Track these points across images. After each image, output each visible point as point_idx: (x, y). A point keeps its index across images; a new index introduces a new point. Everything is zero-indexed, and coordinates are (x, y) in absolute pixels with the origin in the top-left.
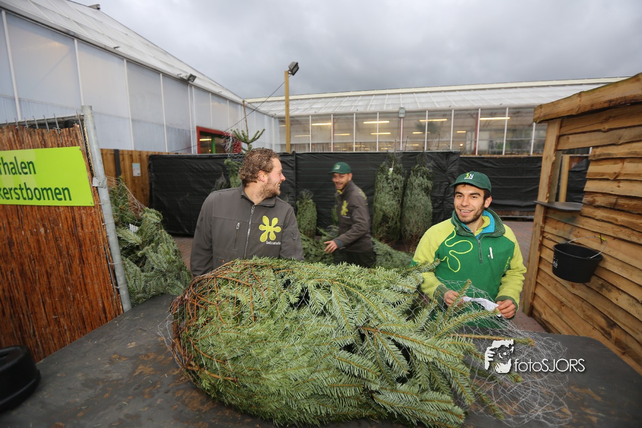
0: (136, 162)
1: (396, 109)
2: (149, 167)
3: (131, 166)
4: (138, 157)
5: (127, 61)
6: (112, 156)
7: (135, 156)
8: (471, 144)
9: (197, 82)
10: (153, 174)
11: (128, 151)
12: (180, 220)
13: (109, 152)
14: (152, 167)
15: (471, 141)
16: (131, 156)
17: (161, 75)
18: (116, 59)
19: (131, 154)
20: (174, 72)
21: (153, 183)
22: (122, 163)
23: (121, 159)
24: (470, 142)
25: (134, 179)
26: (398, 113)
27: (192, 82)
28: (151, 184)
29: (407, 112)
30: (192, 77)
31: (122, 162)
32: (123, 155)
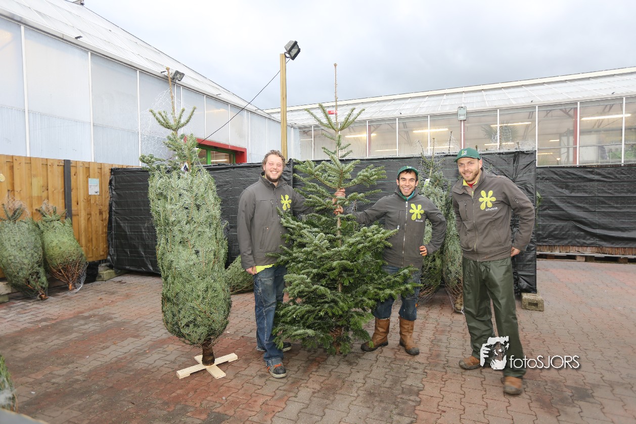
0: (94, 178)
1: (454, 110)
2: (110, 183)
3: (87, 182)
4: (97, 170)
5: (92, 54)
6: (61, 169)
7: (94, 170)
8: (568, 152)
9: (185, 81)
10: (114, 193)
11: (83, 163)
12: (143, 253)
13: (56, 164)
14: (113, 183)
15: (568, 148)
16: (88, 169)
17: (138, 72)
18: (77, 52)
19: (87, 168)
20: (157, 70)
21: (114, 204)
22: (73, 178)
23: (72, 173)
24: (566, 150)
25: (88, 199)
26: (456, 114)
27: (179, 81)
28: (110, 206)
29: (467, 113)
30: (178, 75)
31: (75, 177)
32: (76, 167)
